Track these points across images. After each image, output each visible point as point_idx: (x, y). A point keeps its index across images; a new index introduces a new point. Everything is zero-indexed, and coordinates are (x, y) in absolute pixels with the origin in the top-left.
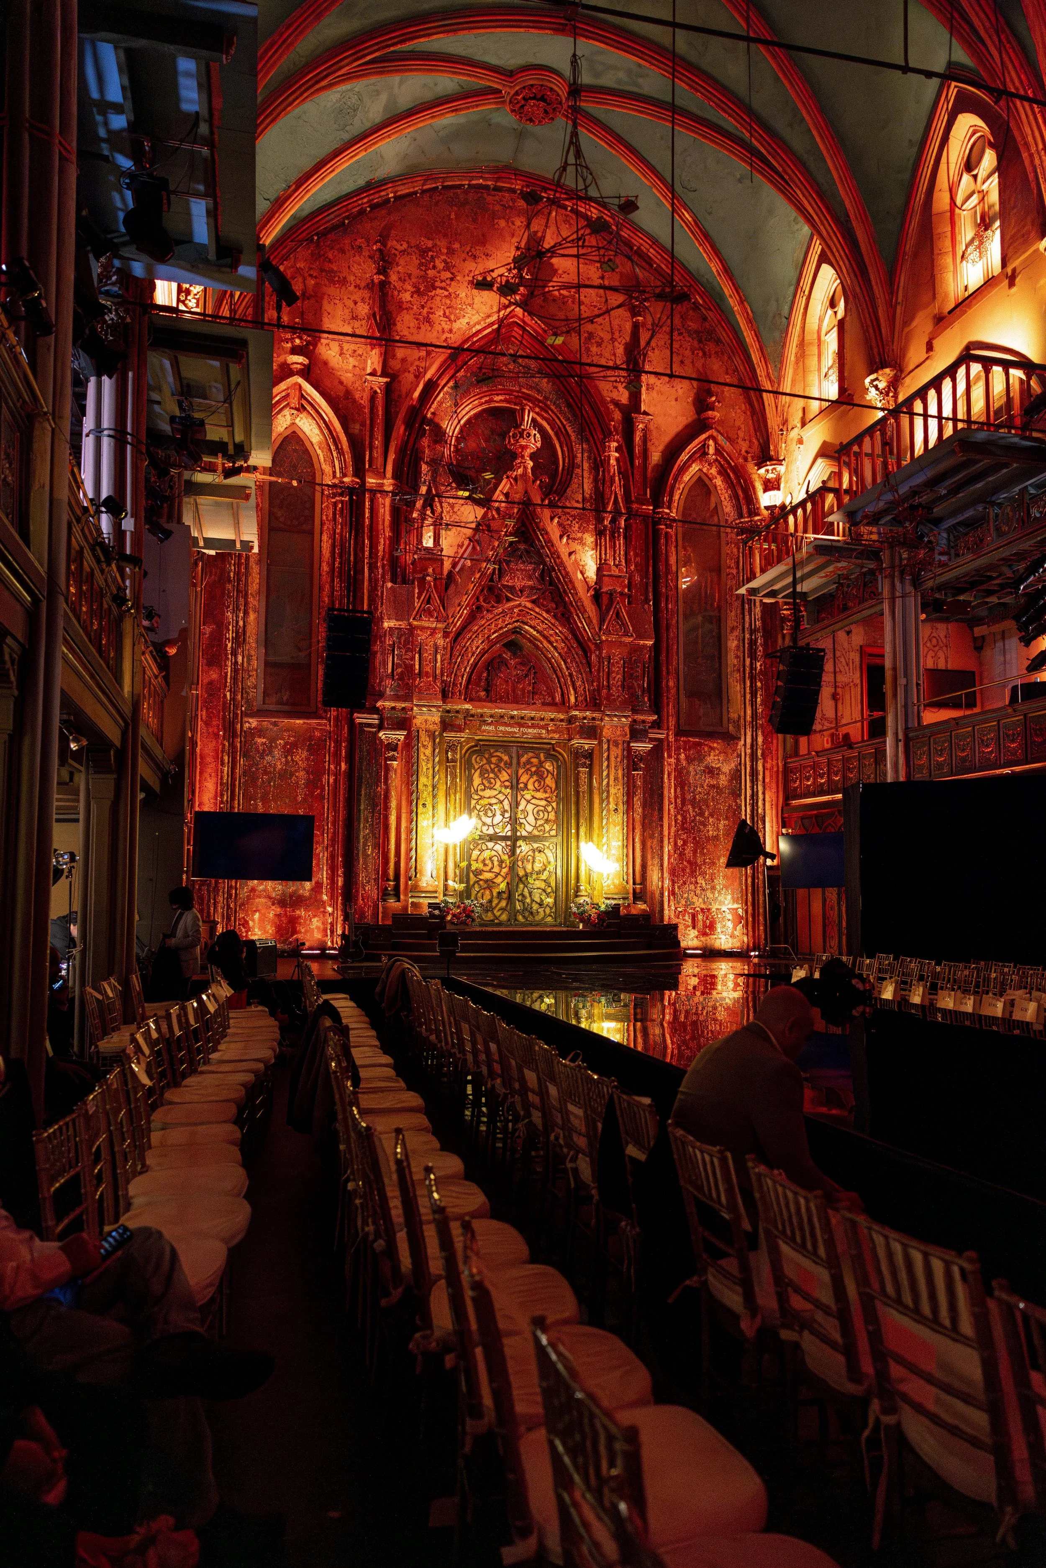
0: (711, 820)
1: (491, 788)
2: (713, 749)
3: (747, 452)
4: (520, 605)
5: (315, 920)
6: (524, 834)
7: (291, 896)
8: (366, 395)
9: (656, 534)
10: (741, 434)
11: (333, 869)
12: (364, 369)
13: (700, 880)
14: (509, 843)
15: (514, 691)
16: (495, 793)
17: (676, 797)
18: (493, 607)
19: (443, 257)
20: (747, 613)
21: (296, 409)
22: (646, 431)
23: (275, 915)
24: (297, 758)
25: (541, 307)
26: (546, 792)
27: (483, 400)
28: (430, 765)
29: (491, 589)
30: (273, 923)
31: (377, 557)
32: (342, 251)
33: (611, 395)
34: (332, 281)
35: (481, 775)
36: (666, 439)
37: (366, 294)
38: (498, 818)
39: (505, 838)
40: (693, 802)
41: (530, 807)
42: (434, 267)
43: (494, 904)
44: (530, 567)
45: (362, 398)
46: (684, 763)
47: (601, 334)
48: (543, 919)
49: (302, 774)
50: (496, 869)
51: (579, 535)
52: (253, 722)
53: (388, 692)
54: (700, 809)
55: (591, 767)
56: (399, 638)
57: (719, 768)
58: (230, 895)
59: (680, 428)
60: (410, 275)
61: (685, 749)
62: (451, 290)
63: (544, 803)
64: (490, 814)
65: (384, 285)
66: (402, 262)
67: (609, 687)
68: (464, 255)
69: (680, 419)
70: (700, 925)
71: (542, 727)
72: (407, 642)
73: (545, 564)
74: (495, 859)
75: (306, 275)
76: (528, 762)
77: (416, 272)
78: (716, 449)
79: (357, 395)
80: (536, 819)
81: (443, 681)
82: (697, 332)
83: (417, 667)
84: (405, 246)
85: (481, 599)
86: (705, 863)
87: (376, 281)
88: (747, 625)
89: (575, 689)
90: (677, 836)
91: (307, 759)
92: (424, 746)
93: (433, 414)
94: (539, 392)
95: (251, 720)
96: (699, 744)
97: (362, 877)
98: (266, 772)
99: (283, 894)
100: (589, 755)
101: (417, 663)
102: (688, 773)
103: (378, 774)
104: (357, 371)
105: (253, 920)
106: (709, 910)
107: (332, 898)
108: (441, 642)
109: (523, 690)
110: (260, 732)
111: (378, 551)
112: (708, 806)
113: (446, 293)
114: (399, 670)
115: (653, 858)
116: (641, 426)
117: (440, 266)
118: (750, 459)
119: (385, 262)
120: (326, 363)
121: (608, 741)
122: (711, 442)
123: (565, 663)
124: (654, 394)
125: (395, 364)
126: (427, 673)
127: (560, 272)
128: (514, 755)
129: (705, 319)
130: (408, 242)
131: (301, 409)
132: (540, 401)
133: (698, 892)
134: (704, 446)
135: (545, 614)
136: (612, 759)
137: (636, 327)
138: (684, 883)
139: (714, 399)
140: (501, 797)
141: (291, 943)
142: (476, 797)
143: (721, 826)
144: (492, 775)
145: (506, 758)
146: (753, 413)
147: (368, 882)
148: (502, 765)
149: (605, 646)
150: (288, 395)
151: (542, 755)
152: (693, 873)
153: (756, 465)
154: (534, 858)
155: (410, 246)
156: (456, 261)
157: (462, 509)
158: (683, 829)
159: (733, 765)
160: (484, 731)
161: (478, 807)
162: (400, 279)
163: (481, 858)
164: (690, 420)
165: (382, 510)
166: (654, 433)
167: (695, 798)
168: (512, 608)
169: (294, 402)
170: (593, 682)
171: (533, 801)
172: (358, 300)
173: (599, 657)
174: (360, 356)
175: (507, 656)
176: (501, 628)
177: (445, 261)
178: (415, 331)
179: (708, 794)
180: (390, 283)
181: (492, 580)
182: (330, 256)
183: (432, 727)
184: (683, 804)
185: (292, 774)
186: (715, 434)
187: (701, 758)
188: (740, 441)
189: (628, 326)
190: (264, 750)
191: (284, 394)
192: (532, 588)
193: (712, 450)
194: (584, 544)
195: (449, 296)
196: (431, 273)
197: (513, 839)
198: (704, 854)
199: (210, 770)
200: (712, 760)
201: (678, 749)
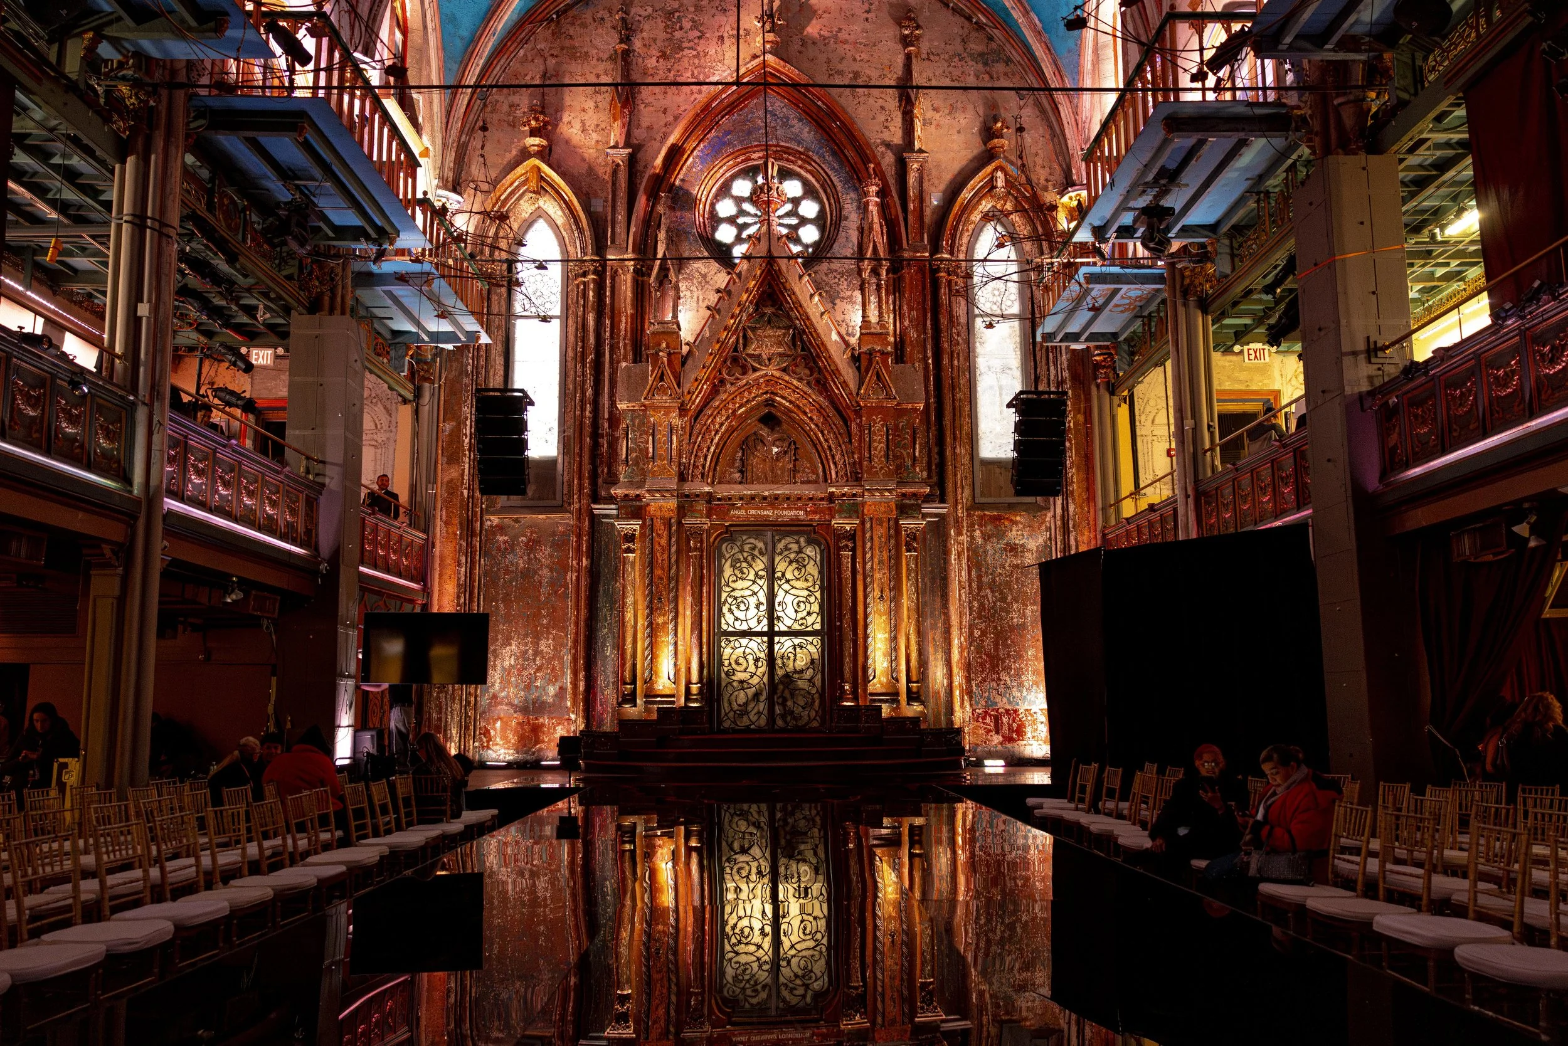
0: (1015, 606)
1: (743, 579)
2: (1016, 523)
3: (1047, 180)
4: (766, 375)
5: (559, 728)
6: (784, 628)
7: (534, 703)
8: (609, 170)
9: (936, 284)
10: (1039, 161)
11: (575, 673)
12: (608, 142)
13: (1004, 676)
14: (765, 639)
15: (772, 471)
16: (748, 584)
17: (970, 580)
18: (738, 379)
19: (690, 16)
20: (1051, 364)
21: (534, 192)
22: (920, 171)
23: (518, 723)
24: (540, 555)
25: (800, 52)
26: (806, 580)
27: (739, 160)
28: (665, 556)
29: (735, 360)
30: (516, 732)
31: (619, 336)
32: (584, 26)
33: (881, 136)
34: (574, 57)
35: (733, 566)
36: (947, 177)
37: (609, 65)
38: (753, 611)
39: (760, 634)
40: (992, 586)
41: (789, 599)
42: (681, 28)
43: (749, 709)
44: (779, 332)
45: (605, 173)
46: (980, 541)
47: (868, 72)
48: (807, 724)
49: (545, 571)
50: (752, 669)
51: (849, 293)
52: (495, 520)
53: (622, 478)
54: (1001, 593)
55: (854, 550)
56: (633, 420)
57: (1023, 545)
58: (468, 703)
59: (964, 163)
60: (655, 40)
61: (980, 526)
62: (699, 49)
63: (806, 593)
64: (742, 607)
65: (626, 55)
66: (647, 27)
67: (870, 459)
68: (714, 11)
69: (964, 152)
70: (1005, 728)
71: (800, 509)
72: (641, 424)
73: (795, 328)
74: (750, 658)
75: (547, 55)
76: (786, 548)
77: (662, 35)
78: (1006, 180)
79: (600, 172)
80: (796, 611)
81: (680, 464)
82: (981, 55)
83: (651, 450)
84: (650, 10)
85: (724, 371)
86: (1009, 656)
87: (619, 51)
88: (1052, 378)
89: (835, 464)
90: (971, 627)
91: (551, 556)
92: (658, 535)
93: (683, 180)
94: (799, 143)
95: (492, 518)
96: (998, 518)
97: (600, 680)
98: (507, 571)
99: (526, 700)
100: (852, 536)
101: (651, 446)
102: (985, 552)
103: (617, 569)
104: (600, 147)
105: (495, 729)
106: (1016, 711)
107: (574, 703)
108: (677, 421)
109: (782, 469)
110: (501, 529)
111: (620, 330)
112: (1010, 590)
113: (695, 53)
114: (634, 455)
115: (936, 651)
116: (915, 166)
117: (687, 25)
118: (1050, 188)
119: (627, 31)
120: (567, 142)
121: (871, 519)
122: (999, 174)
123: (823, 435)
124: (932, 129)
125: (639, 134)
126: (661, 455)
127: (820, 12)
128: (769, 541)
129: (990, 39)
130: (652, 6)
131: (539, 192)
132: (801, 153)
133: (1001, 690)
134: (991, 179)
135: (795, 382)
136: (876, 538)
137: (908, 57)
138: (984, 680)
139: (999, 125)
140: (756, 588)
141: (534, 753)
142: (728, 589)
143: (1028, 613)
144: (744, 565)
145: (760, 545)
146: (1054, 135)
147: (607, 686)
148: (756, 552)
149: (864, 412)
150: (527, 180)
151: (802, 540)
152: (994, 669)
153: (1058, 194)
154: (795, 655)
155: (655, 10)
156: (705, 18)
157: (715, 278)
158: (980, 617)
159: (1041, 540)
160: (734, 516)
161: (730, 600)
162: (645, 45)
163: (734, 657)
164: (976, 152)
165: (624, 288)
166: (934, 172)
167: (994, 580)
168: (757, 379)
169: (533, 185)
170: (853, 453)
171: (793, 591)
172: (601, 72)
173: (859, 425)
174: (603, 130)
175: (764, 432)
176: (748, 402)
177: (693, 21)
178: (661, 96)
179: (1011, 575)
180: (634, 51)
181: (736, 350)
182: (571, 32)
183: (667, 515)
184: (980, 588)
185: (536, 573)
186: (1004, 163)
187: (1000, 535)
188: (1038, 168)
189: (900, 60)
190: (506, 549)
191: (522, 178)
192: (781, 355)
193: (1000, 183)
194: (855, 303)
195: (697, 56)
196: (678, 34)
197: (771, 634)
198: (1008, 646)
199: (448, 572)
200: (1015, 535)
201: (971, 526)
